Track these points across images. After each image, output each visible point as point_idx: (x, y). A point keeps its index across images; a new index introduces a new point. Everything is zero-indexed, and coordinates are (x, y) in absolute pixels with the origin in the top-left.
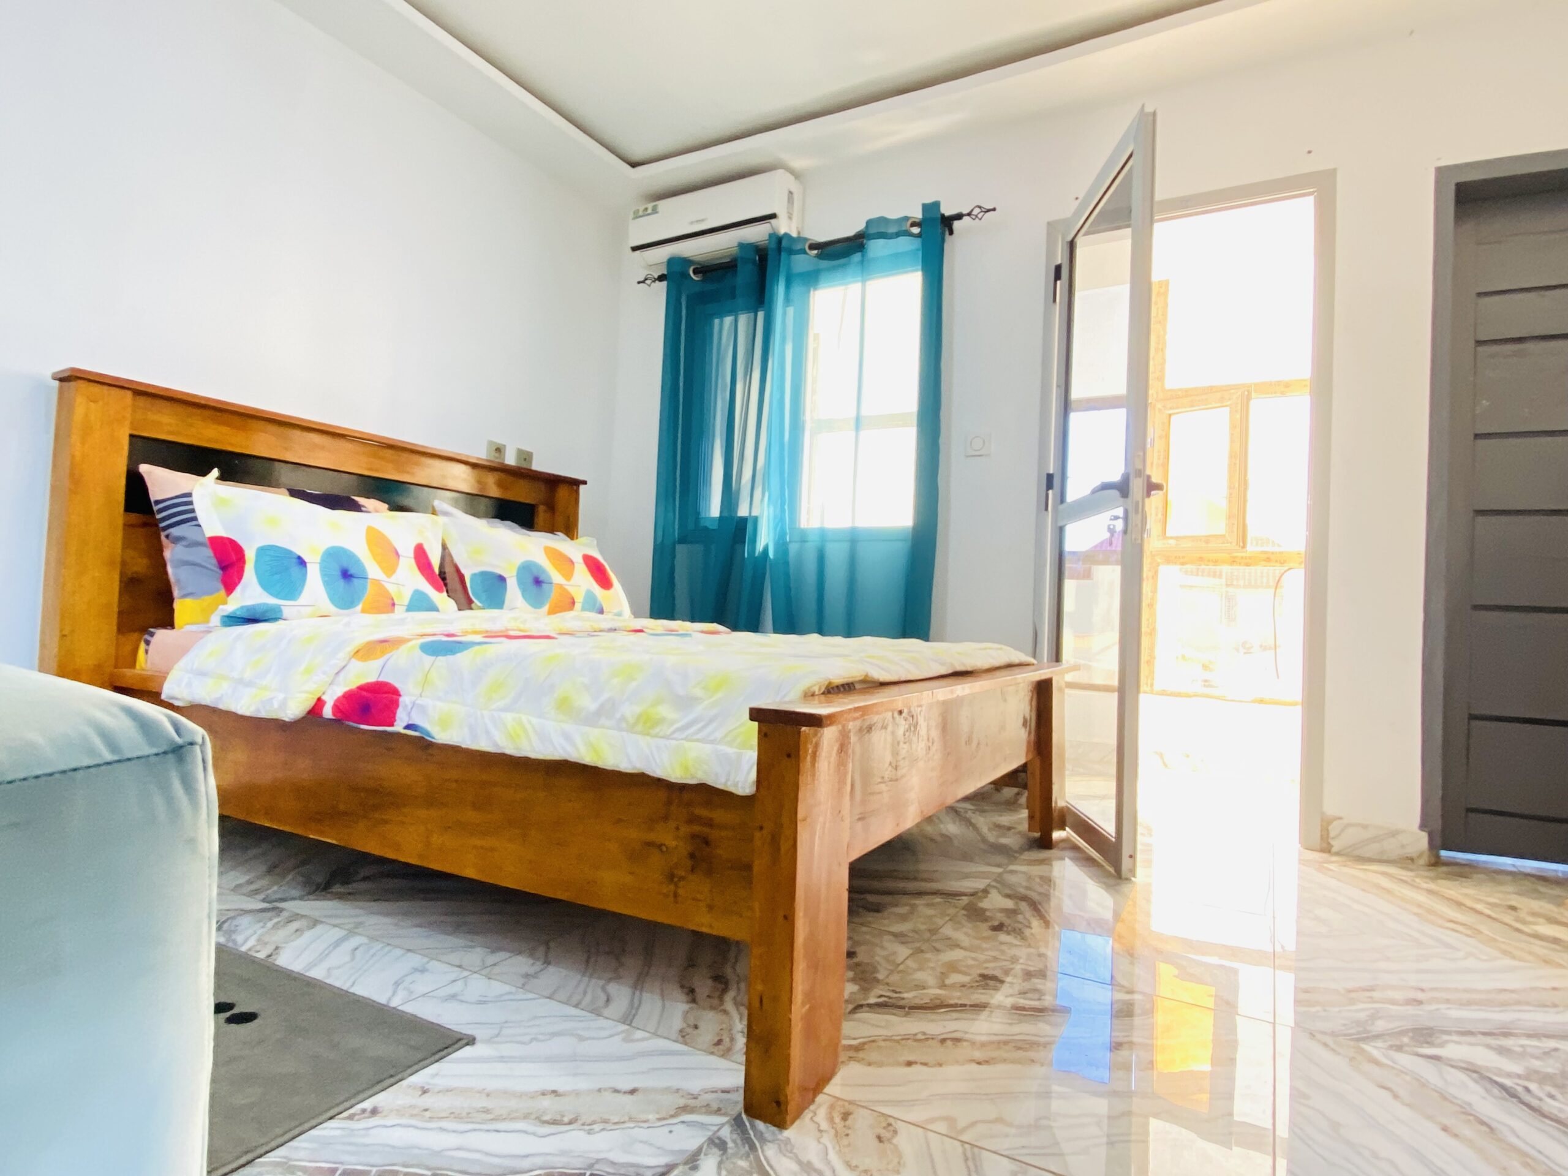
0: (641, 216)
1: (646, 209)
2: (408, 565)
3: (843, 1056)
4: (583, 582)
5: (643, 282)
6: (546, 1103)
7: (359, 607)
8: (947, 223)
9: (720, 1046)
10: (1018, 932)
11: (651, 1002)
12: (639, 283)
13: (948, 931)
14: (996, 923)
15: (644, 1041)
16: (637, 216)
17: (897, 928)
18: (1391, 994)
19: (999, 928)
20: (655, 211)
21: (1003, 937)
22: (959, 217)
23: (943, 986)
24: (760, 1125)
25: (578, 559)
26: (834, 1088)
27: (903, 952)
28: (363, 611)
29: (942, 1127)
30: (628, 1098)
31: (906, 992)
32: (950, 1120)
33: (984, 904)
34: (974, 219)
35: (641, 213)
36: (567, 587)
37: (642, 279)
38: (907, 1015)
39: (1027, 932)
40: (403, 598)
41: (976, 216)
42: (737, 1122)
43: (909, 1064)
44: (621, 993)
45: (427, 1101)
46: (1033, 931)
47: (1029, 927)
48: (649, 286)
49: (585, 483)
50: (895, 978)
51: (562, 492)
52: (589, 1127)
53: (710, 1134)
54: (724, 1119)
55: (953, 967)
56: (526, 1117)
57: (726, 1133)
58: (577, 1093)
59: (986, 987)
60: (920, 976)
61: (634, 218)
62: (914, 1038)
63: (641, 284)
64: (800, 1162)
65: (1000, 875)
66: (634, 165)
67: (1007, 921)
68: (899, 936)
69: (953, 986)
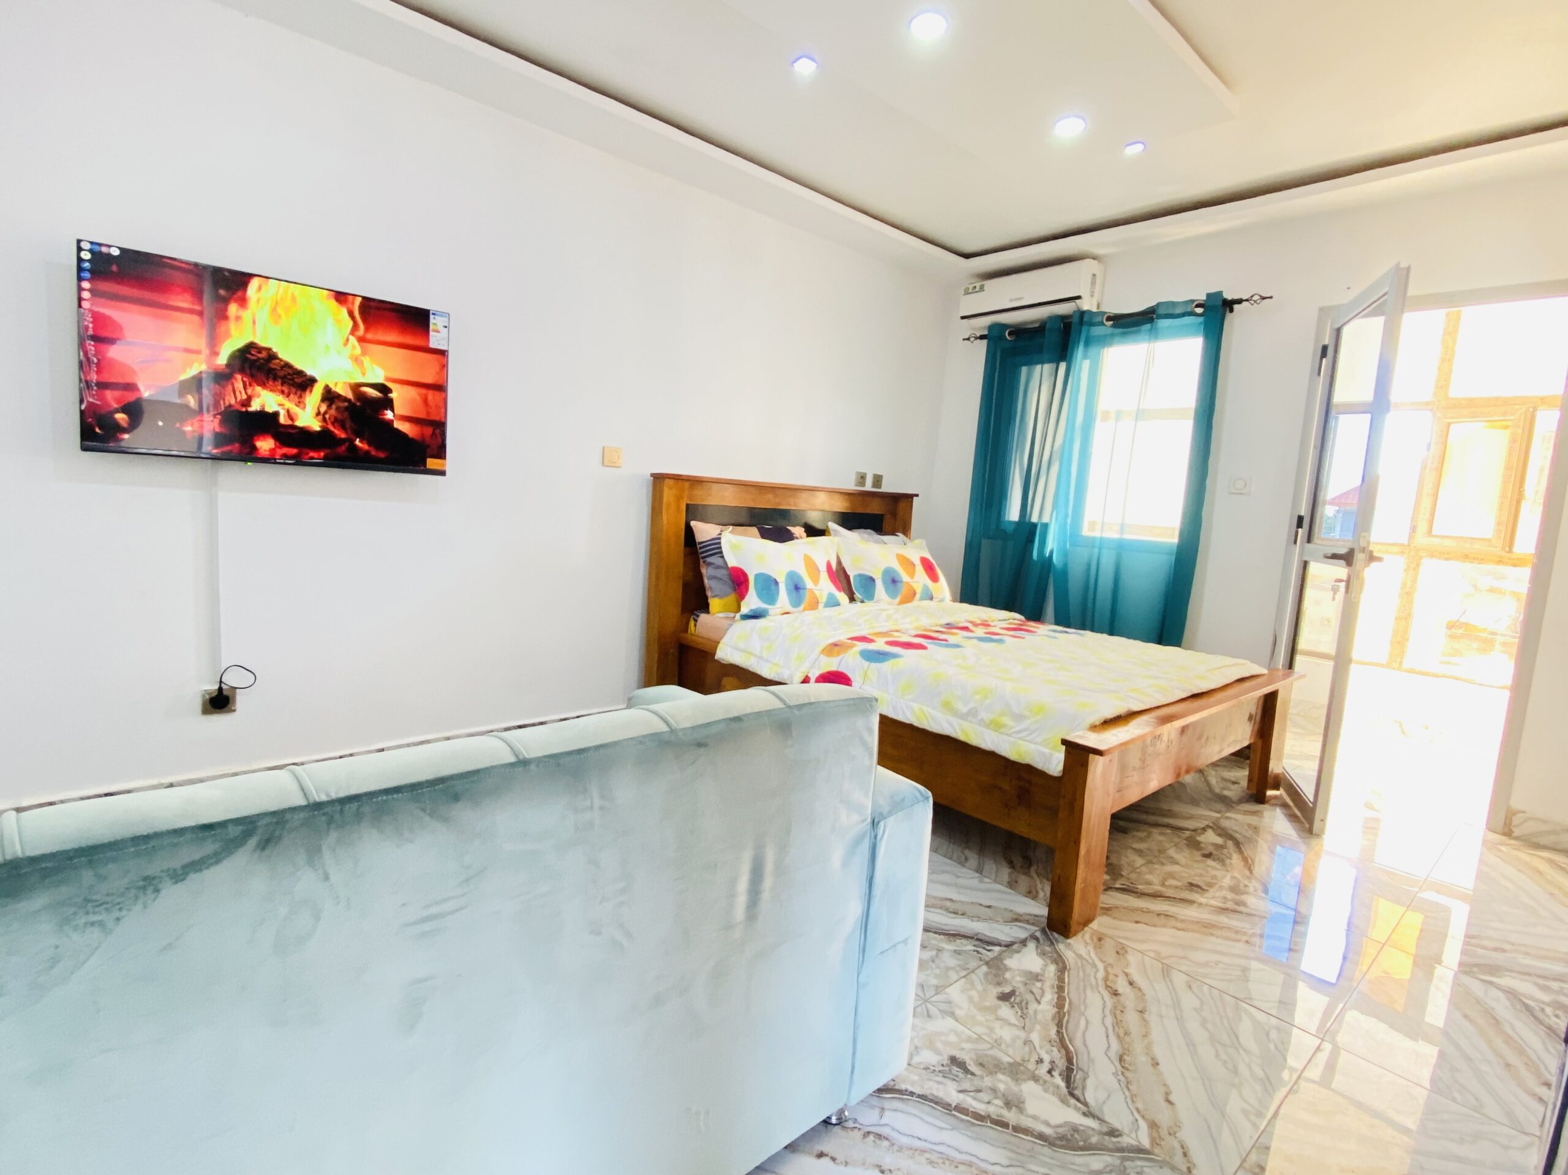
0: (970, 293)
1: (975, 287)
2: (824, 576)
3: (1098, 911)
4: (921, 578)
5: (968, 339)
6: (948, 904)
7: (803, 606)
8: (1229, 305)
9: (1031, 894)
10: (1222, 861)
11: (990, 866)
12: (964, 340)
13: (1172, 852)
14: (1207, 852)
15: (988, 884)
16: (967, 293)
17: (1137, 846)
18: (1486, 943)
19: (1208, 856)
20: (982, 288)
21: (1210, 862)
22: (1239, 301)
23: (1163, 885)
24: (1056, 935)
25: (918, 563)
26: (1094, 925)
27: (1139, 861)
28: (805, 609)
29: (1152, 955)
30: (987, 909)
31: (1139, 885)
32: (1157, 953)
33: (1201, 838)
34: (1252, 305)
35: (970, 291)
36: (911, 583)
37: (967, 337)
38: (1138, 897)
39: (1228, 861)
40: (823, 599)
41: (1255, 302)
42: (1043, 931)
43: (1137, 922)
44: (973, 859)
46: (1232, 861)
47: (1231, 859)
48: (972, 342)
49: (917, 495)
50: (1133, 876)
51: (902, 505)
52: (972, 918)
53: (1030, 933)
54: (1037, 928)
55: (1171, 875)
56: (941, 908)
57: (1038, 934)
58: (962, 902)
59: (1192, 890)
60: (1149, 877)
61: (965, 294)
62: (1142, 910)
63: (966, 341)
64: (1075, 953)
65: (1218, 819)
66: (967, 256)
67: (1214, 852)
68: (1140, 852)
69: (1170, 886)
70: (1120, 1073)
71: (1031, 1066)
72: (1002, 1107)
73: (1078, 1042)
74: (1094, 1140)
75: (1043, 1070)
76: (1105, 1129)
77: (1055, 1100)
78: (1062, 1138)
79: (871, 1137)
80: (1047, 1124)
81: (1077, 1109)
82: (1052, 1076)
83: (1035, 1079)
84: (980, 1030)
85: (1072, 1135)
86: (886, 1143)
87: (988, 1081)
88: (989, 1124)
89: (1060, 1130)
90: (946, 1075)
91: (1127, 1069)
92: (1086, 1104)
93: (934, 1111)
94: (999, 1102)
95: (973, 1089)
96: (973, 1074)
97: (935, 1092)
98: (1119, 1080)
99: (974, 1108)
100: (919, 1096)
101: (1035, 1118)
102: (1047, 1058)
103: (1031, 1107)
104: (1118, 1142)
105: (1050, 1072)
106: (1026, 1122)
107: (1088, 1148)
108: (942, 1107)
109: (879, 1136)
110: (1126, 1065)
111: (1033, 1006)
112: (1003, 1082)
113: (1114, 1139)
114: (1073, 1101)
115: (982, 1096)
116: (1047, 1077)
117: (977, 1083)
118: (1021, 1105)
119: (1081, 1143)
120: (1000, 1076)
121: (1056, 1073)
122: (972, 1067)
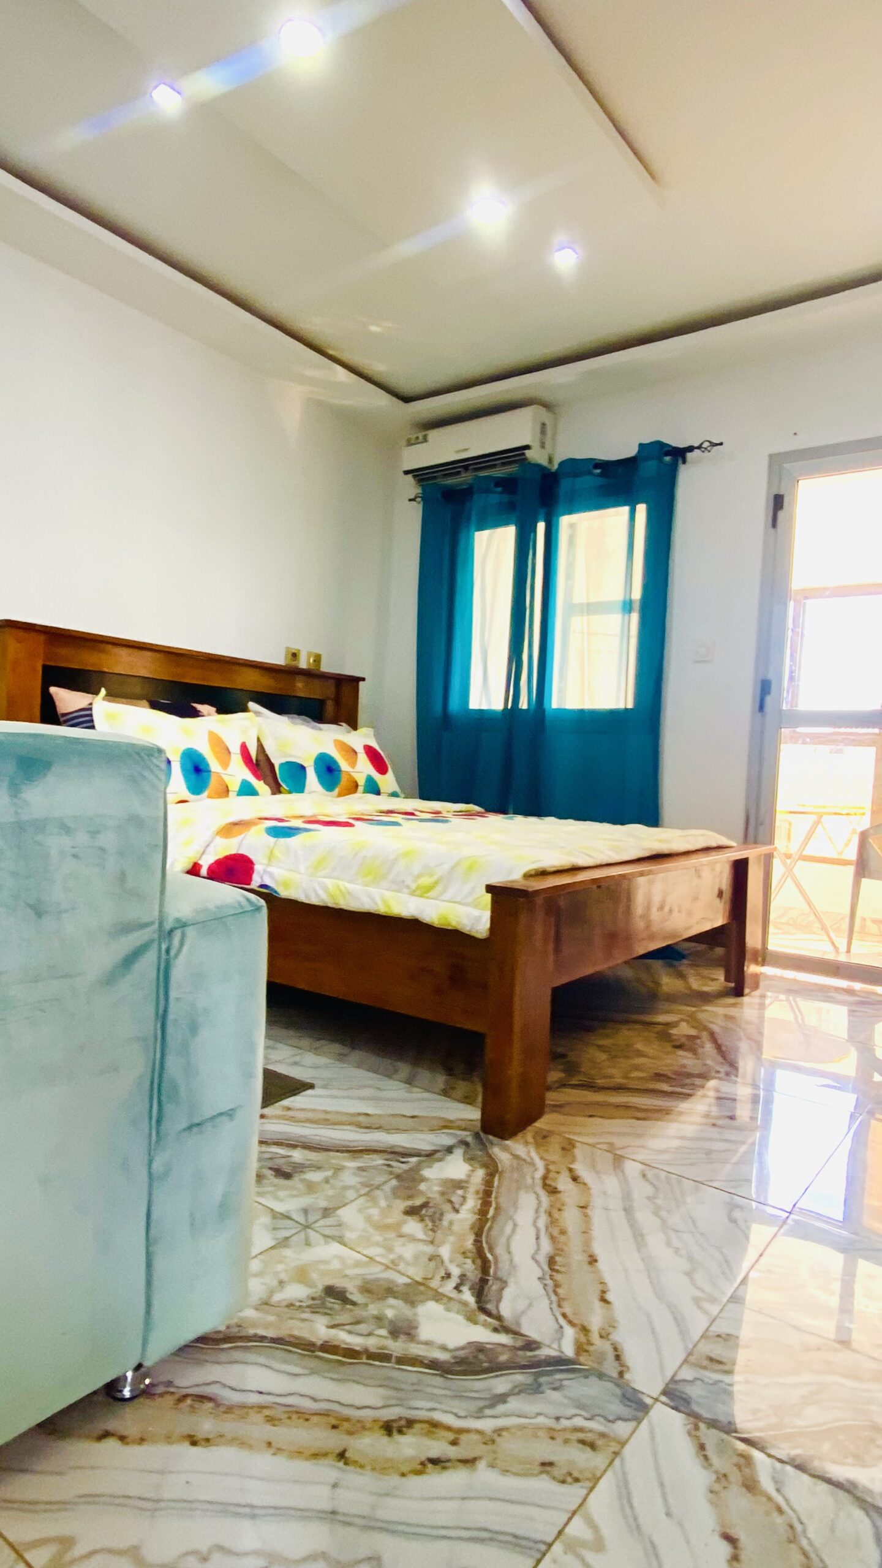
0: (412, 444)
1: (417, 438)
2: (237, 759)
3: (546, 1110)
4: (364, 768)
6: (362, 1119)
7: (206, 794)
8: (680, 454)
9: (468, 1100)
10: (694, 1051)
11: (424, 1075)
12: (410, 500)
13: (639, 1046)
14: (678, 1044)
15: (417, 1093)
17: (601, 1042)
19: (680, 1047)
20: (425, 440)
21: (680, 1053)
22: (691, 449)
23: (626, 1077)
24: (491, 1137)
25: (360, 750)
26: (539, 1124)
27: (603, 1056)
28: (209, 797)
29: (604, 1147)
30: (411, 1120)
31: (599, 1079)
32: (611, 1144)
33: (673, 1031)
34: (703, 452)
35: (413, 442)
36: (352, 774)
37: (413, 497)
38: (595, 1091)
39: (700, 1050)
40: (234, 786)
41: (706, 448)
42: (477, 1136)
43: (591, 1116)
44: (404, 1069)
45: (290, 1113)
46: (705, 1049)
47: (703, 1047)
49: (363, 679)
50: (593, 1072)
51: (346, 689)
52: (388, 1131)
53: (460, 1139)
54: (468, 1133)
55: (637, 1068)
56: (350, 1124)
57: (469, 1139)
58: (380, 1116)
59: (659, 1081)
60: (613, 1071)
61: (408, 445)
62: (598, 1104)
63: (413, 502)
64: (512, 1154)
65: (693, 1013)
66: (407, 399)
67: (687, 1043)
68: (601, 1048)
69: (633, 1078)
70: (548, 1277)
71: (435, 1284)
72: (385, 1338)
73: (500, 1250)
74: (503, 1358)
75: (448, 1288)
76: (519, 1344)
77: (460, 1318)
78: (461, 1361)
79: (189, 1401)
80: (444, 1348)
81: (485, 1325)
82: (460, 1291)
83: (438, 1297)
84: (373, 1251)
85: (475, 1357)
86: (210, 1405)
87: (373, 1309)
88: (365, 1361)
89: (461, 1353)
90: (315, 1310)
91: (557, 1271)
92: (499, 1318)
93: (291, 1356)
94: (383, 1332)
95: (352, 1320)
96: (354, 1304)
97: (296, 1333)
98: (545, 1285)
99: (346, 1344)
100: (274, 1340)
101: (427, 1343)
102: (456, 1272)
103: (425, 1332)
104: (535, 1356)
105: (457, 1288)
106: (415, 1350)
107: (496, 1368)
108: (303, 1350)
109: (202, 1398)
110: (557, 1267)
111: (449, 1216)
112: (392, 1309)
113: (529, 1354)
114: (483, 1317)
115: (363, 1328)
116: (454, 1294)
117: (358, 1312)
118: (412, 1331)
119: (485, 1365)
120: (391, 1301)
121: (465, 1289)
122: (356, 1296)
